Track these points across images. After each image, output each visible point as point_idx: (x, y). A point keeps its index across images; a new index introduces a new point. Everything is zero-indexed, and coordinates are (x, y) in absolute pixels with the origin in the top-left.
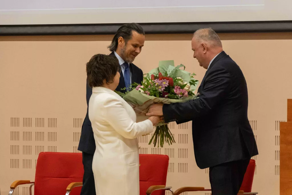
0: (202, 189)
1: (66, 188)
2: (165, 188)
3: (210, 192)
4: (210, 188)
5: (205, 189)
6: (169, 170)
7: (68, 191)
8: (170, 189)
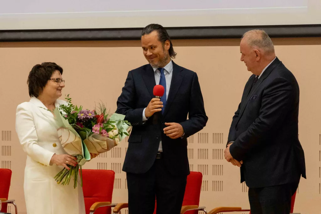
0: (239, 210)
1: (90, 208)
2: (199, 208)
3: (249, 212)
4: (249, 208)
5: (242, 209)
6: (202, 188)
7: (92, 212)
8: (203, 209)
